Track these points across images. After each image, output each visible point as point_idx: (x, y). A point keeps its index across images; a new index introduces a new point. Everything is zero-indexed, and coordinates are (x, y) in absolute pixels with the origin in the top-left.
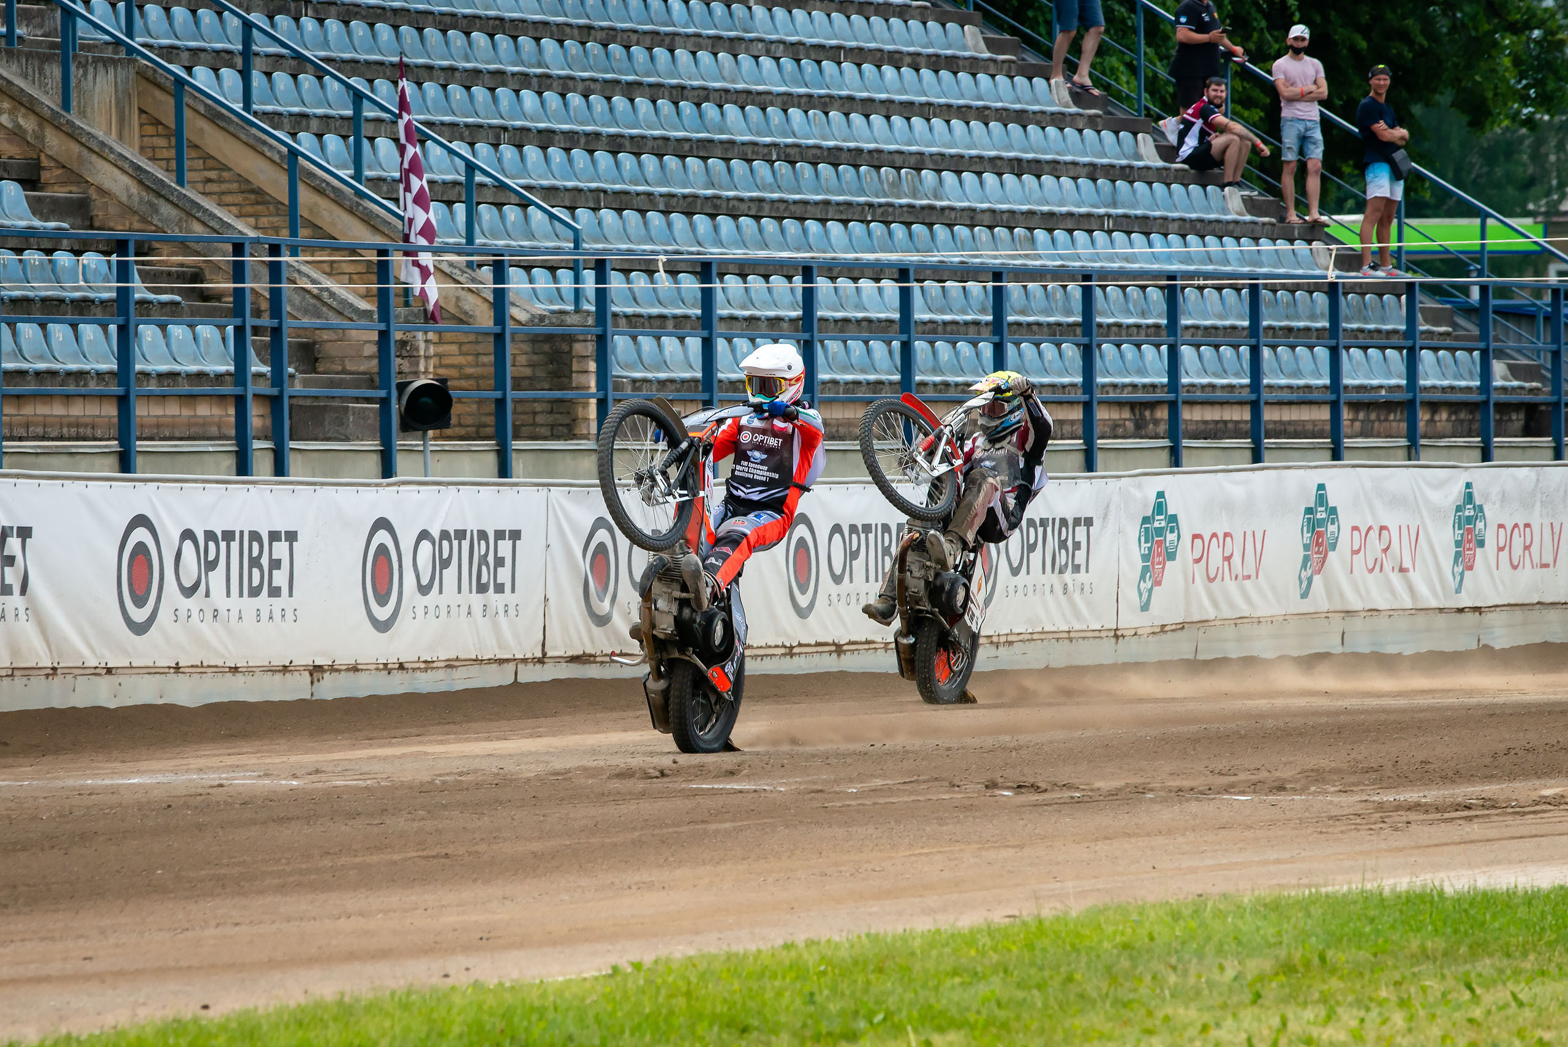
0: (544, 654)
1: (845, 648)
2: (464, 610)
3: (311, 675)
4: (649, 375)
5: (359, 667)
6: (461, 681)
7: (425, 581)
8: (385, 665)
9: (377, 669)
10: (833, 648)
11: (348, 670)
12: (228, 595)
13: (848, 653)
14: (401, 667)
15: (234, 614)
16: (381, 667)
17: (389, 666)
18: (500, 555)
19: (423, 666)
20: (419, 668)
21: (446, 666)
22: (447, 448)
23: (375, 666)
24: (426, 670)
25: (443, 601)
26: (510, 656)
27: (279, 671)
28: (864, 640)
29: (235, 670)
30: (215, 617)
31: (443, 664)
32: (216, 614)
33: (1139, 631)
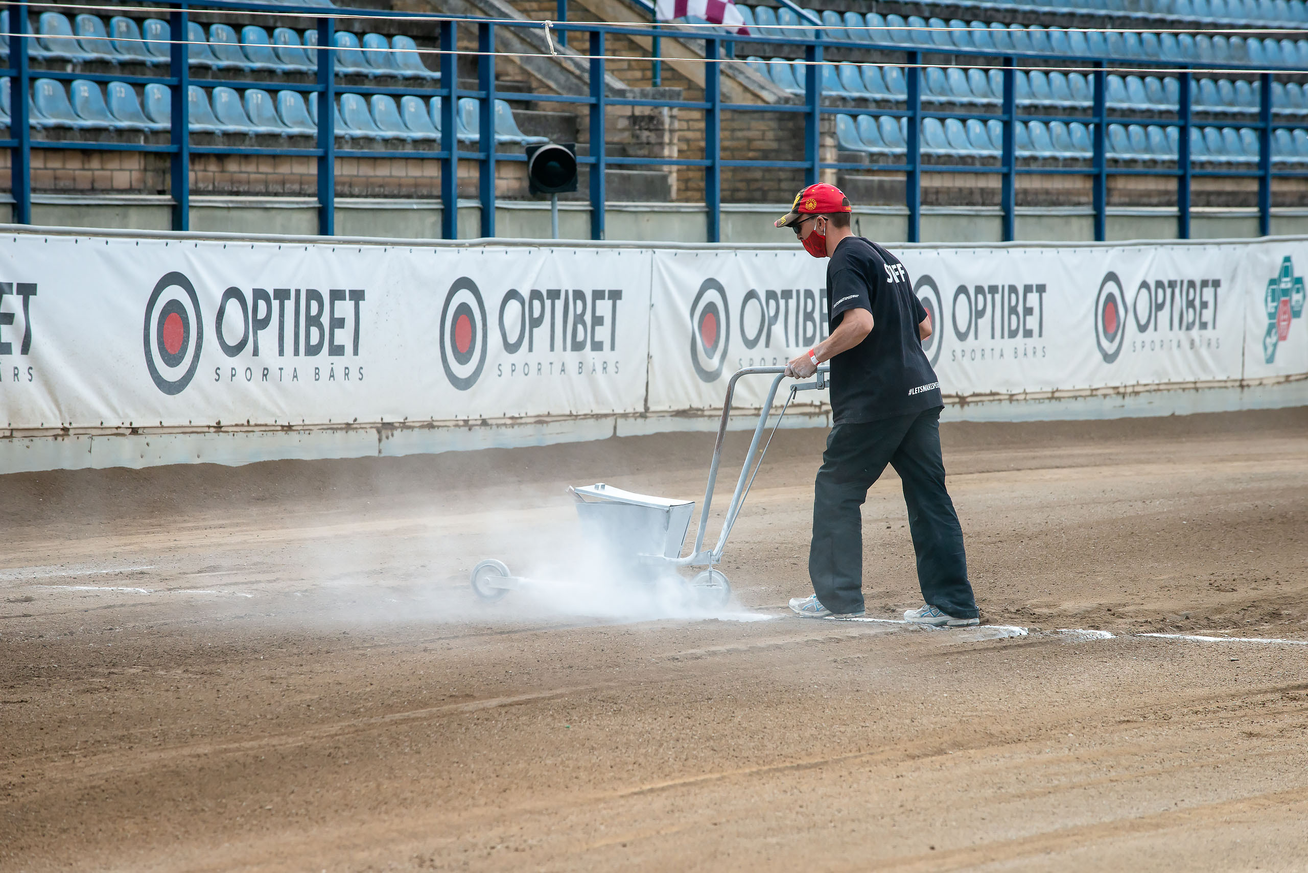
1: (969, 399)
2: (557, 367)
3: (379, 432)
4: (886, 150)
5: (435, 424)
6: (553, 435)
7: (512, 339)
9: (457, 426)
10: (957, 400)
11: (422, 427)
12: (281, 353)
13: (972, 405)
14: (484, 423)
15: (288, 373)
16: (461, 423)
17: (470, 423)
18: (598, 314)
19: (509, 422)
20: (505, 425)
21: (536, 422)
22: (656, 209)
23: (454, 423)
24: (512, 426)
25: (533, 359)
26: (609, 411)
27: (341, 429)
28: (988, 392)
29: (288, 428)
30: (265, 375)
31: (533, 420)
32: (265, 373)
33: (1265, 382)
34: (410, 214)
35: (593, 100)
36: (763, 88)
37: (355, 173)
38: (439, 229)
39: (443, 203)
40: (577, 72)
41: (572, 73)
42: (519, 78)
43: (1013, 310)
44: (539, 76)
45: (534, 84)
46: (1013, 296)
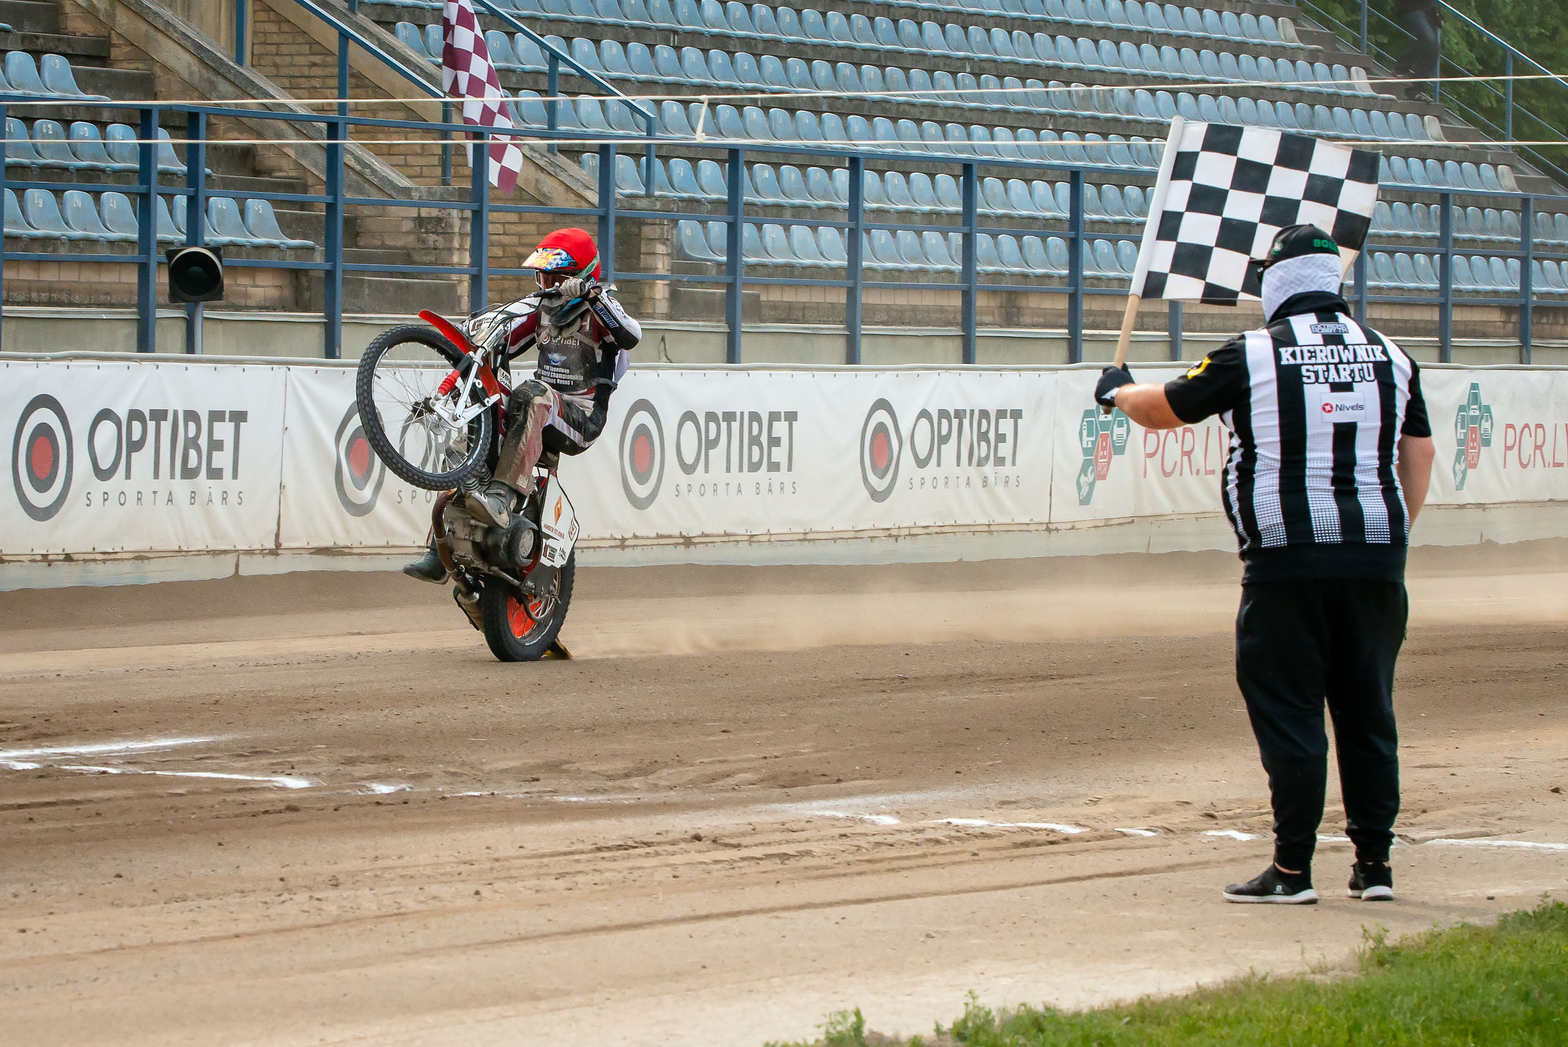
0: (278, 545)
8: (45, 556)
33: (1077, 525)
34: (99, 324)
35: (330, 199)
36: (588, 188)
37: (76, 279)
38: (134, 342)
39: (139, 313)
40: (358, 168)
41: (352, 169)
42: (293, 174)
43: (755, 441)
44: (316, 173)
45: (311, 181)
46: (755, 425)
